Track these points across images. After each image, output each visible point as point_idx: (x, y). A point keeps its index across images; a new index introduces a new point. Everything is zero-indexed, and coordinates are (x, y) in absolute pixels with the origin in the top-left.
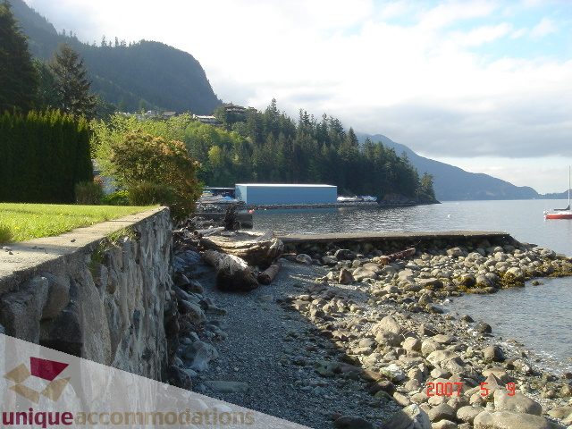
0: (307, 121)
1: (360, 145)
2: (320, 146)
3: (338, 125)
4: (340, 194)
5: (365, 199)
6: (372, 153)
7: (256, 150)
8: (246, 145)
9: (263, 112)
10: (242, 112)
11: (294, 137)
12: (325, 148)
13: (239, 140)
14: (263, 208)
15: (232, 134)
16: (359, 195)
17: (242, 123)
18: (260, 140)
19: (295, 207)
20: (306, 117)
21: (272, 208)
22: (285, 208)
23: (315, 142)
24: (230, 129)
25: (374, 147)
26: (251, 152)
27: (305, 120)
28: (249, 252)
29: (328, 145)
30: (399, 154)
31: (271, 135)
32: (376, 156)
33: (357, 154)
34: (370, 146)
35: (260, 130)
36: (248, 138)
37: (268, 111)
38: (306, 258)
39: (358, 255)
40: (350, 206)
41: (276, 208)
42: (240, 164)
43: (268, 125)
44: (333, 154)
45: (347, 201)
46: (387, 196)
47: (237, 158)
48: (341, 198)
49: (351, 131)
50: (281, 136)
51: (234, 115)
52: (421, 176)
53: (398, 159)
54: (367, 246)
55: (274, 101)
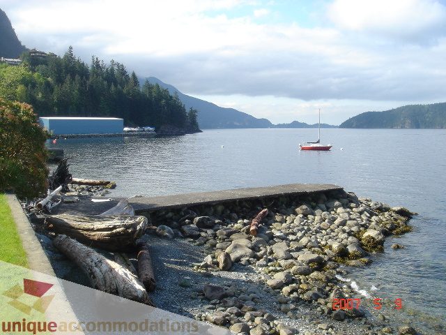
0: (98, 65)
1: (141, 86)
2: (109, 86)
3: (123, 69)
4: (126, 125)
5: (146, 129)
6: (150, 93)
7: (56, 89)
8: (48, 84)
9: (62, 57)
10: (44, 57)
11: (87, 78)
12: (113, 88)
13: (41, 80)
14: (63, 137)
15: (36, 75)
16: (141, 126)
17: (44, 66)
18: (60, 81)
19: (89, 136)
20: (97, 62)
21: (71, 137)
22: (82, 137)
23: (105, 83)
24: (34, 71)
25: (152, 88)
26: (52, 90)
27: (97, 65)
28: (111, 235)
29: (116, 86)
30: (171, 94)
31: (69, 77)
32: (154, 94)
33: (139, 93)
34: (149, 87)
35: (59, 72)
36: (49, 79)
37: (66, 56)
38: (167, 230)
39: (217, 221)
40: (134, 135)
41: (73, 137)
42: (43, 100)
43: (66, 68)
44: (119, 93)
45: (131, 131)
46: (162, 127)
47: (40, 95)
48: (126, 129)
49: (134, 75)
50: (77, 77)
51: (37, 59)
52: (188, 110)
53: (171, 97)
54: (220, 208)
55: (71, 48)
